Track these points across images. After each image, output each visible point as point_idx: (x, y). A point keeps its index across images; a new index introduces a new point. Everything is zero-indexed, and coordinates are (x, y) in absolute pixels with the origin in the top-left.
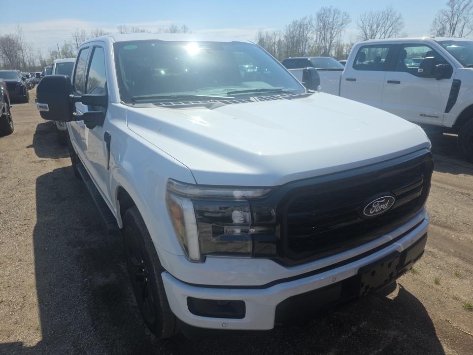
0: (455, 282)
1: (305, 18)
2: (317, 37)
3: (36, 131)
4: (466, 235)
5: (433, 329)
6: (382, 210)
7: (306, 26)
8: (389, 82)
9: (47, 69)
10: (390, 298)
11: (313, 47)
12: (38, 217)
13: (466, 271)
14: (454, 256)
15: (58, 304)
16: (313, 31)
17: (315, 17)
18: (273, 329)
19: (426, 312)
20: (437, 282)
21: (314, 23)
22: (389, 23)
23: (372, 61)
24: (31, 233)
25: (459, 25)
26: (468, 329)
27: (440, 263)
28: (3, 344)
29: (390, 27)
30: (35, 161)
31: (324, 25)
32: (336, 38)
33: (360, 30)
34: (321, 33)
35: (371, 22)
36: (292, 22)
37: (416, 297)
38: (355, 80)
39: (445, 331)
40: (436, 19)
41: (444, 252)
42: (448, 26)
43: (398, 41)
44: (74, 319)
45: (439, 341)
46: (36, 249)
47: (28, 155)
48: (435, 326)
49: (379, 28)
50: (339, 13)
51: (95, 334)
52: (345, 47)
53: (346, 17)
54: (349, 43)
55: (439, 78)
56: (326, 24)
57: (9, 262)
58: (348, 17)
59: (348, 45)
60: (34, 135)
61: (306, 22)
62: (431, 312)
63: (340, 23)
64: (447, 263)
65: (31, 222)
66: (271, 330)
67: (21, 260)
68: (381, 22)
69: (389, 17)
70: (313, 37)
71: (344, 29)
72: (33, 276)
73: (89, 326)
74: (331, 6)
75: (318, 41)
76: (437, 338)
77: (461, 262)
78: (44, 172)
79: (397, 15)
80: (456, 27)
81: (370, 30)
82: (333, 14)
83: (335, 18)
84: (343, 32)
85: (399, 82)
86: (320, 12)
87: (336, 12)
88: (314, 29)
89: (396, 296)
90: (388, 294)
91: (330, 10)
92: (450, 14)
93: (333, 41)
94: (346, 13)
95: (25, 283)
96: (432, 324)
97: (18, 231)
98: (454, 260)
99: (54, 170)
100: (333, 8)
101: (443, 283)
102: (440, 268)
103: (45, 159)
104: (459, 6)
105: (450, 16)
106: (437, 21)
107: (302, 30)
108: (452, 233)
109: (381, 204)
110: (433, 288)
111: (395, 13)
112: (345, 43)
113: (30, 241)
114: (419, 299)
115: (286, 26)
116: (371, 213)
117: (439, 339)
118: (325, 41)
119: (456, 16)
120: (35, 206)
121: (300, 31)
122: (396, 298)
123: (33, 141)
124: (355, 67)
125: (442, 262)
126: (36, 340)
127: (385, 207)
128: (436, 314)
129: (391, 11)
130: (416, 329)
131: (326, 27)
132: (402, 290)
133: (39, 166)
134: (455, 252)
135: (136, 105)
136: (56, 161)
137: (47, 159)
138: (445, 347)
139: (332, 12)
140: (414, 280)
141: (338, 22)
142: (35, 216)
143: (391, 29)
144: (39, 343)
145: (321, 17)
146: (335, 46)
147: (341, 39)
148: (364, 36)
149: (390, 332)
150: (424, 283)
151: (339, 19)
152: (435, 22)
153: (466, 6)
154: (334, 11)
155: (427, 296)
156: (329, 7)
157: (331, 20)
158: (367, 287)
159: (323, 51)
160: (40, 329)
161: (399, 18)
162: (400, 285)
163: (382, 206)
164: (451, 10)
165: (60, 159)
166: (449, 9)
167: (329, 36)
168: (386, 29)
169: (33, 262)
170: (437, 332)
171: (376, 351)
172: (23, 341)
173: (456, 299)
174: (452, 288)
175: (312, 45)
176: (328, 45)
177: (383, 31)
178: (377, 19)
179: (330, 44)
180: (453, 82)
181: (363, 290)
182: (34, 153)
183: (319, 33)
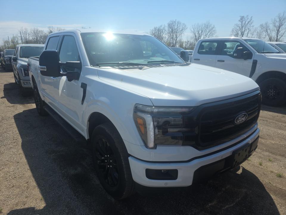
0: (269, 164)
1: (161, 26)
2: (168, 37)
3: (4, 89)
4: (270, 141)
5: (264, 188)
6: (243, 120)
7: (162, 30)
8: (218, 61)
9: (6, 51)
10: (238, 173)
11: (166, 42)
12: (22, 138)
13: (274, 158)
14: (266, 151)
15: (50, 185)
16: (166, 33)
17: (167, 25)
18: (192, 185)
19: (259, 180)
20: (261, 165)
21: (167, 28)
22: (208, 30)
23: (208, 50)
24: (20, 147)
25: (246, 33)
26: (281, 186)
27: (260, 155)
28: (22, 209)
29: (209, 32)
30: (9, 106)
31: (172, 30)
32: (179, 37)
33: (192, 34)
34: (170, 35)
35: (198, 29)
36: (154, 28)
37: (251, 172)
38: (199, 60)
39: (270, 188)
40: (233, 29)
41: (261, 150)
42: (240, 33)
43: (222, 39)
44: (62, 193)
45: (268, 193)
46: (26, 156)
47: (4, 103)
48: (265, 186)
49: (203, 33)
50: (180, 24)
51: (78, 200)
52: (184, 43)
53: (184, 26)
54: (186, 41)
55: (245, 59)
56: (173, 30)
57: (11, 164)
58: (185, 26)
59: (186, 42)
60: (4, 91)
61: (162, 28)
62: (261, 179)
63: (181, 29)
64: (263, 155)
65: (18, 141)
66: (191, 186)
67: (18, 163)
68: (204, 30)
69: (208, 27)
70: (166, 36)
71: (183, 33)
72: (29, 171)
73: (73, 196)
74: (176, 20)
75: (169, 39)
76: (267, 192)
77: (270, 154)
78: (17, 112)
79: (212, 26)
80: (244, 33)
81: (198, 34)
82: (177, 24)
83: (178, 26)
84: (183, 35)
85: (224, 61)
86: (170, 23)
87: (179, 23)
88: (166, 32)
89: (241, 172)
90: (237, 171)
91: (175, 22)
92: (240, 26)
93: (178, 40)
94: (184, 24)
95: (25, 175)
96: (263, 185)
97: (11, 146)
98: (267, 154)
99: (24, 111)
100: (177, 21)
101: (264, 165)
102: (260, 157)
103: (16, 105)
104: (245, 22)
105: (241, 27)
106: (234, 30)
107: (159, 33)
108: (262, 140)
109: (242, 117)
110: (259, 167)
111: (211, 25)
112: (184, 41)
113: (21, 151)
114: (254, 173)
115: (150, 30)
116: (238, 122)
117: (268, 192)
118: (173, 39)
119: (244, 27)
120: (18, 132)
121: (158, 33)
122: (241, 173)
123: (4, 95)
124: (199, 53)
125: (261, 155)
126: (43, 205)
127: (244, 119)
128: (264, 180)
129: (209, 24)
130: (255, 188)
131: (173, 32)
132: (244, 169)
133: (12, 109)
134: (266, 149)
135: (101, 67)
136: (23, 106)
137: (17, 105)
138: (272, 196)
139: (176, 22)
140: (249, 164)
141: (180, 28)
142: (20, 137)
143: (209, 33)
144: (44, 207)
145: (170, 26)
146: (179, 42)
147: (182, 38)
148: (195, 37)
149: (242, 190)
150: (254, 165)
151: (180, 27)
152: (233, 30)
153: (249, 22)
154: (178, 23)
155: (257, 171)
156: (175, 20)
157: (176, 27)
158: (236, 162)
159: (172, 45)
160: (43, 199)
161: (213, 28)
162: (242, 167)
163: (243, 118)
164: (241, 24)
165: (25, 105)
166: (240, 23)
167: (175, 36)
168: (207, 33)
169: (27, 163)
170: (266, 189)
171: (238, 200)
172: (34, 207)
173: (272, 172)
174: (269, 167)
175: (165, 42)
176: (175, 41)
177: (205, 35)
178: (202, 28)
179: (176, 41)
180: (253, 61)
181: (234, 163)
182: (7, 101)
183: (169, 34)
